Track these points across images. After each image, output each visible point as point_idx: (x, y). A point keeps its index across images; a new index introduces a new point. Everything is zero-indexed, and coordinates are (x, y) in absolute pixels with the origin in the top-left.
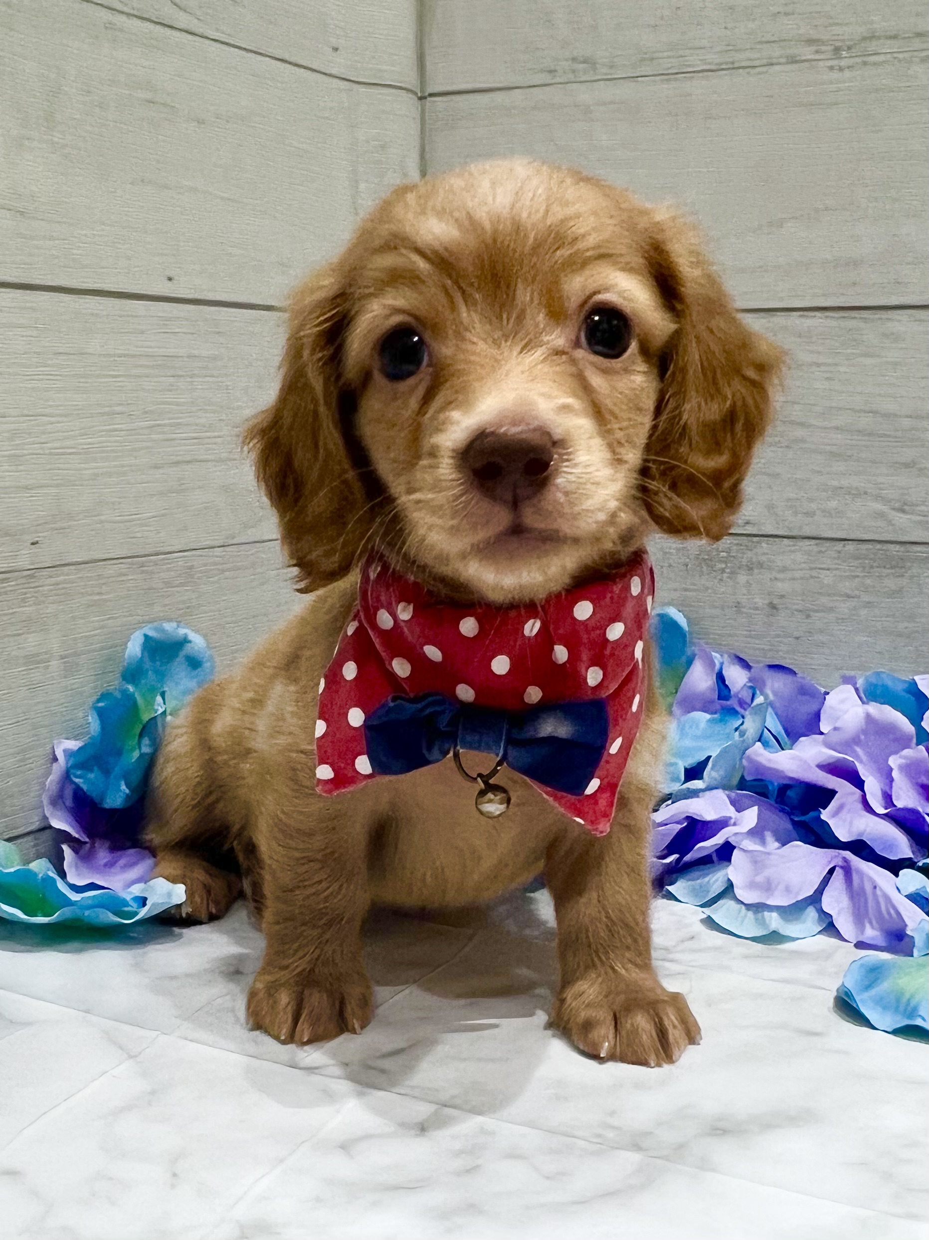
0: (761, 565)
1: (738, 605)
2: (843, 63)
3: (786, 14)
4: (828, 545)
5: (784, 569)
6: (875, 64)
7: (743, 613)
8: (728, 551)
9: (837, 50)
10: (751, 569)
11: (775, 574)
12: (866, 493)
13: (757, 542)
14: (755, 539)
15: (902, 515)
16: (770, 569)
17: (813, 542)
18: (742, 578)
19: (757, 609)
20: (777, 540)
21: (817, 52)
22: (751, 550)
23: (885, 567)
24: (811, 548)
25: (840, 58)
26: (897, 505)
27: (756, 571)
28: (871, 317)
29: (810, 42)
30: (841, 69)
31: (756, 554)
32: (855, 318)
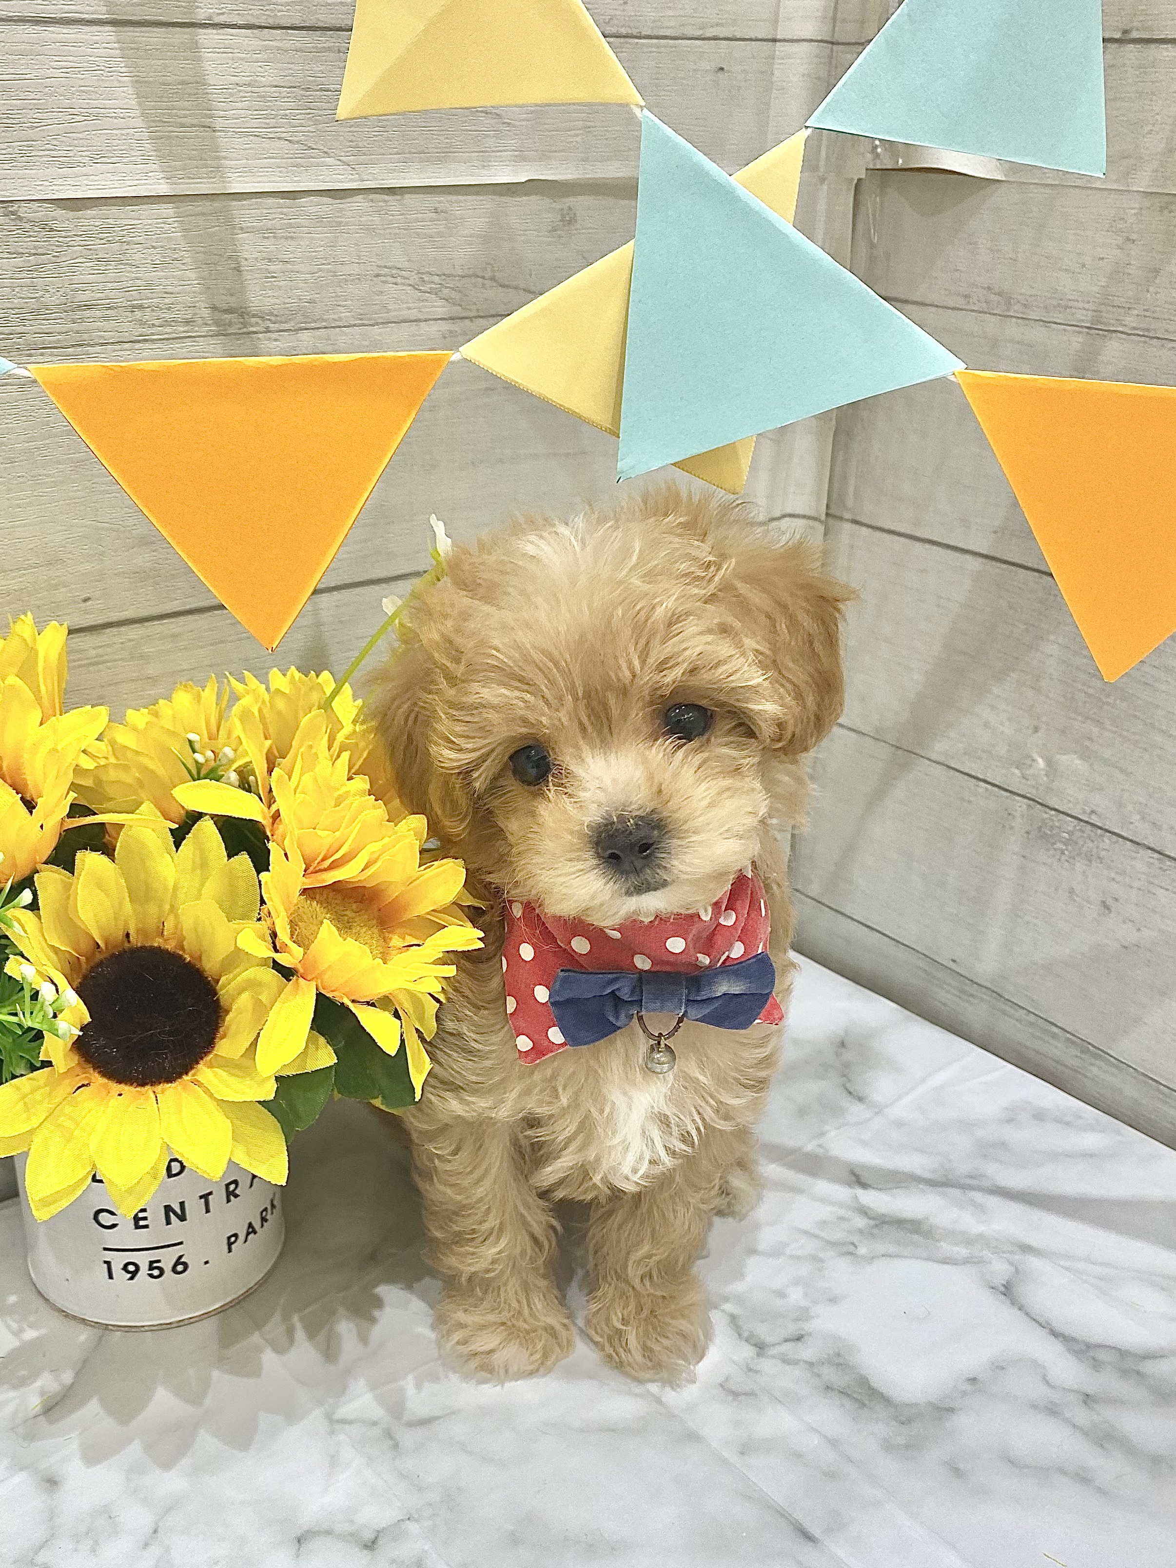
0: (1101, 859)
1: (1071, 891)
4: (1168, 863)
5: (1123, 873)
7: (1075, 901)
8: (1070, 833)
10: (1090, 861)
11: (1113, 875)
13: (1101, 835)
14: (1099, 831)
16: (1109, 868)
17: (1156, 855)
18: (1079, 866)
19: (1088, 902)
20: (1120, 839)
22: (1092, 841)
24: (1152, 860)
27: (1094, 864)
31: (1097, 847)
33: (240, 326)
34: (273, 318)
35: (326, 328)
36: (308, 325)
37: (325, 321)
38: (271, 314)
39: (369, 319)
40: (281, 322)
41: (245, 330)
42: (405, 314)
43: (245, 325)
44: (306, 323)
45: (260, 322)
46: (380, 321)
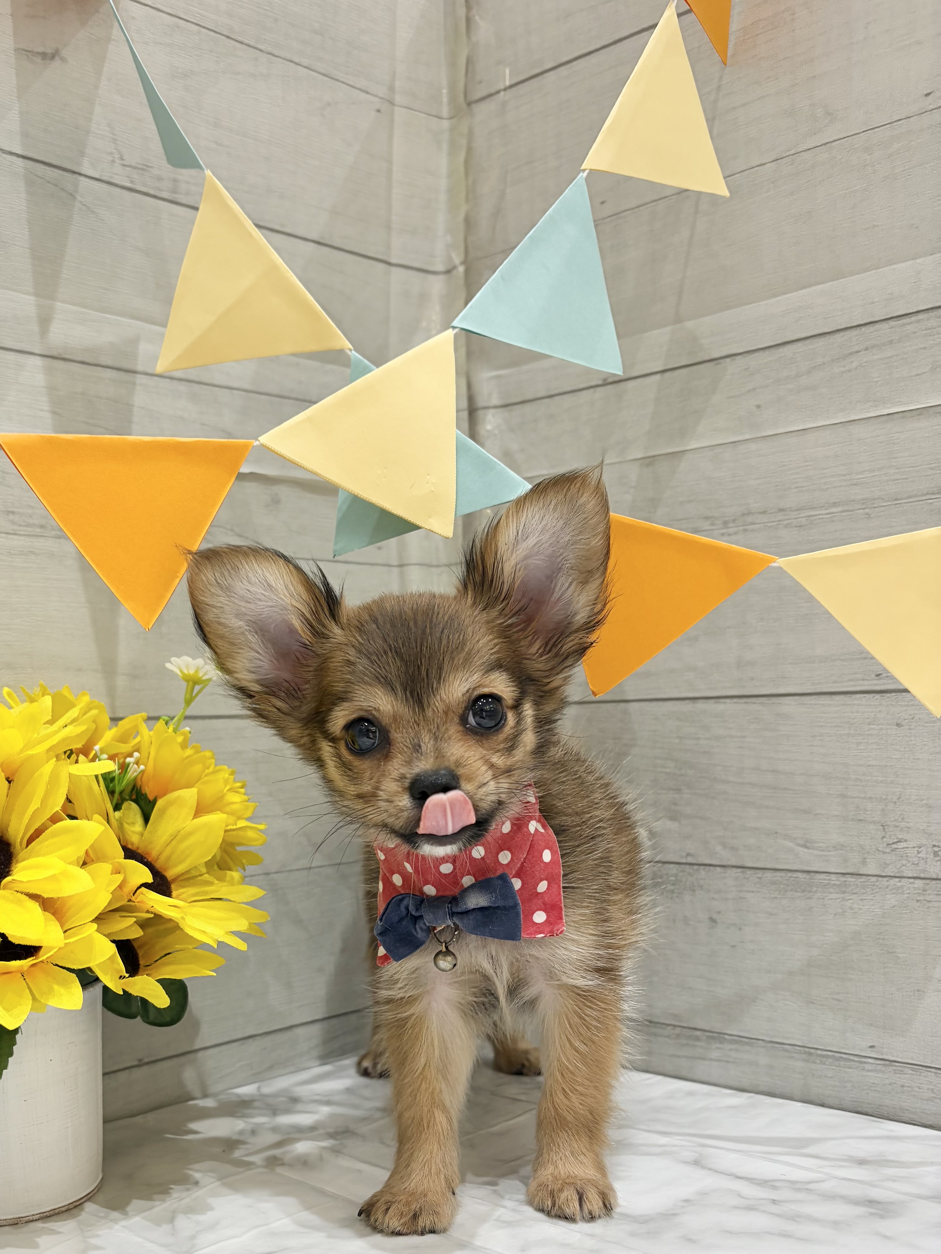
1: (685, 919)
2: (731, 531)
3: (690, 502)
4: (750, 872)
5: (719, 891)
6: (753, 530)
7: (689, 925)
8: (675, 876)
9: (725, 523)
10: (694, 891)
11: (712, 895)
12: (776, 833)
13: (697, 870)
14: (695, 867)
15: (806, 850)
16: (708, 891)
17: (739, 870)
18: (687, 898)
19: (700, 922)
20: (711, 868)
21: (712, 524)
22: (692, 876)
23: (796, 891)
24: (737, 875)
25: (727, 528)
26: (801, 842)
27: (697, 892)
28: (768, 702)
29: (707, 518)
30: (729, 535)
31: (697, 879)
32: (754, 703)
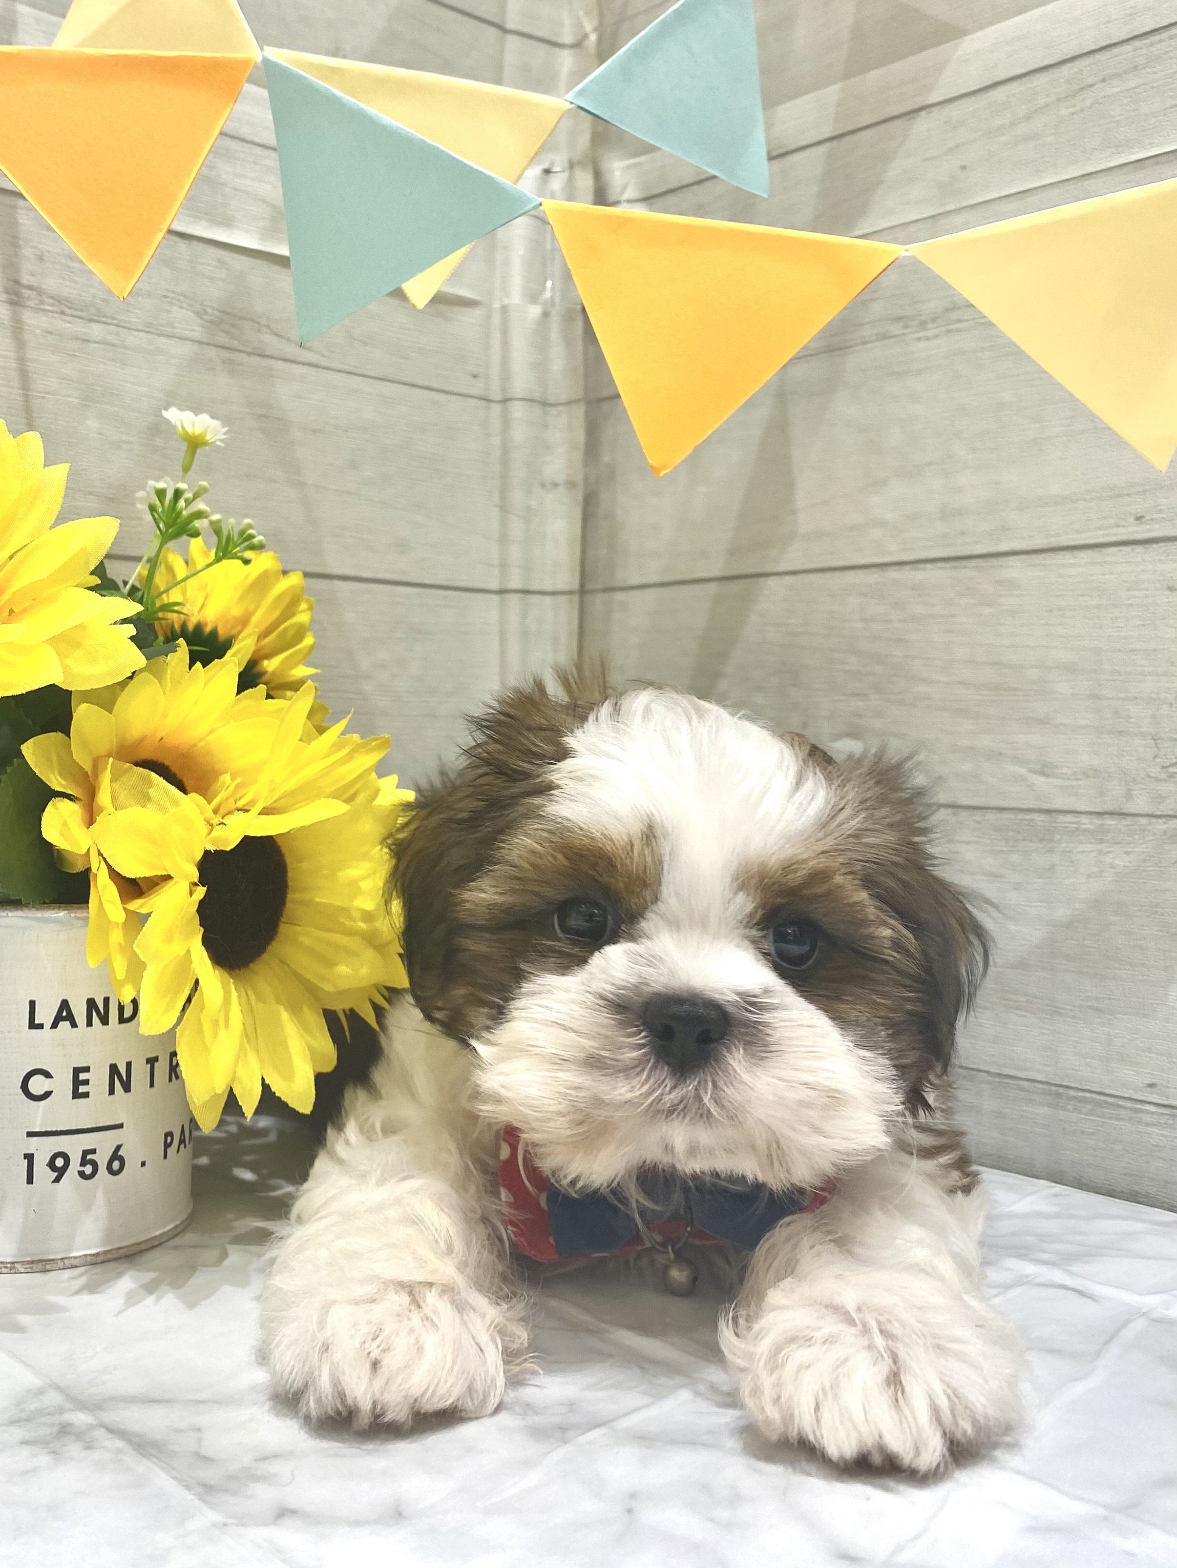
33: (37, 302)
34: (69, 305)
35: (117, 325)
36: (100, 319)
37: (115, 319)
38: (68, 301)
39: (157, 330)
40: (76, 309)
41: (41, 307)
42: (188, 334)
43: (42, 302)
44: (98, 316)
45: (56, 303)
46: (166, 333)
